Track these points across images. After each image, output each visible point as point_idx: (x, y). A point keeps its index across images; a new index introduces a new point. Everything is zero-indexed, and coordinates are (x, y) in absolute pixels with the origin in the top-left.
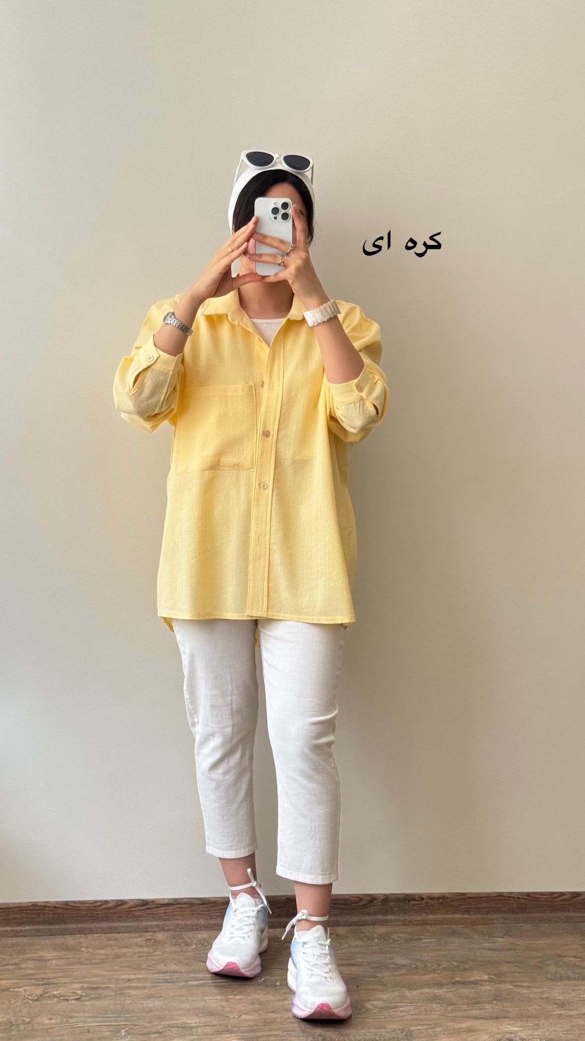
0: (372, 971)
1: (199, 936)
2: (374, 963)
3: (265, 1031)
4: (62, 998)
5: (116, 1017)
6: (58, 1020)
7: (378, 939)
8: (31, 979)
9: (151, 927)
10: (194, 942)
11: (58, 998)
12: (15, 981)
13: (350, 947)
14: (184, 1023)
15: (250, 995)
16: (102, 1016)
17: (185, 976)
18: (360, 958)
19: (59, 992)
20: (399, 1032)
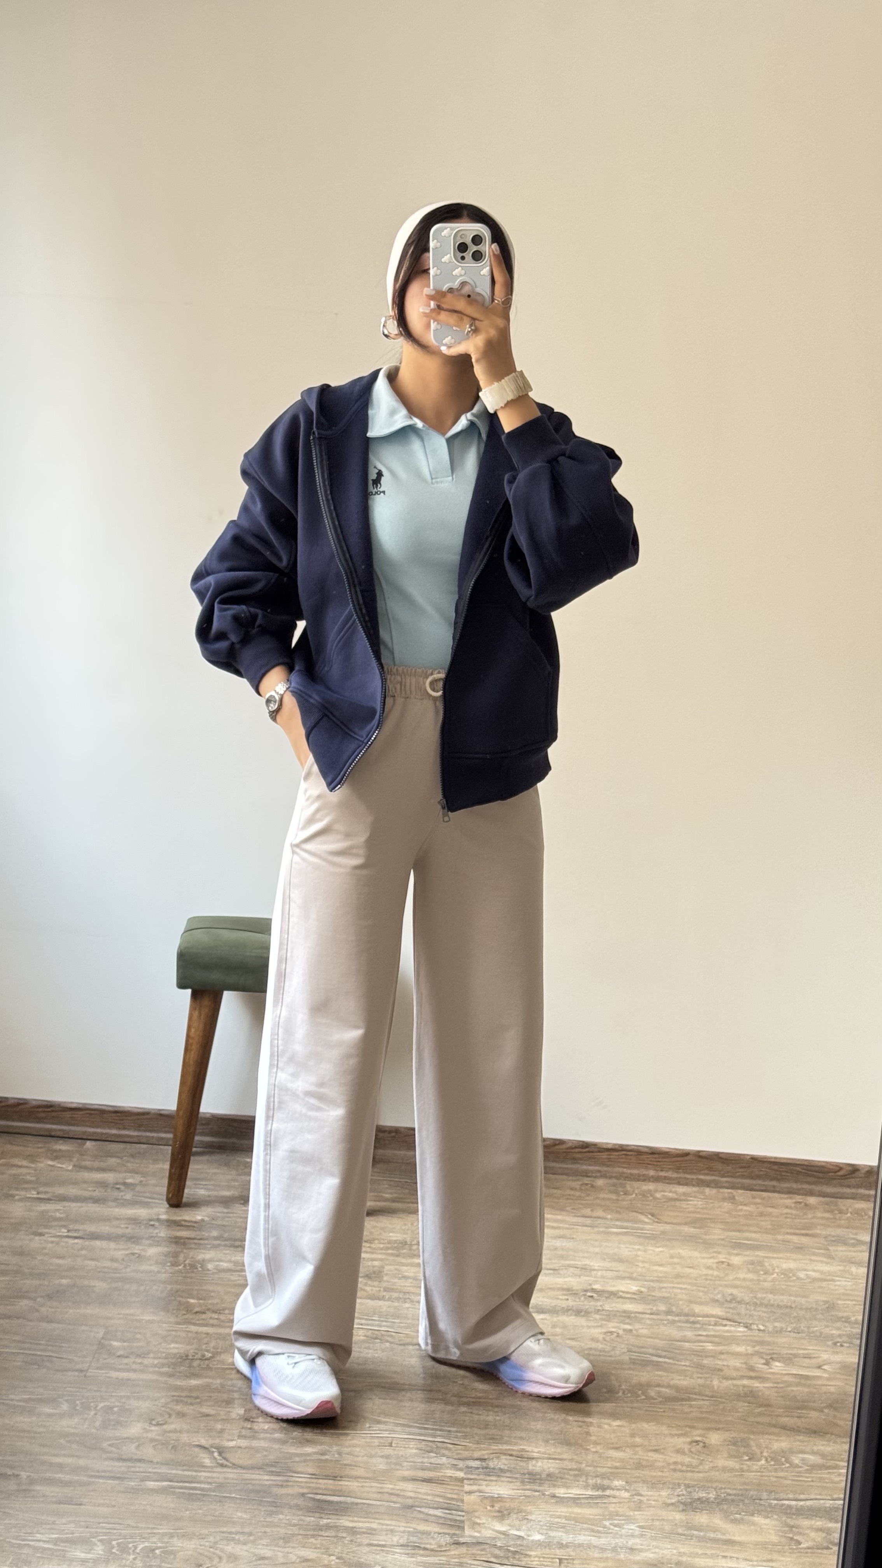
0: (826, 1243)
2: (834, 1236)
3: (673, 1282)
7: (851, 1213)
9: (592, 1171)
10: (636, 1192)
13: (814, 1217)
14: (586, 1265)
18: (820, 1229)
20: (822, 1303)
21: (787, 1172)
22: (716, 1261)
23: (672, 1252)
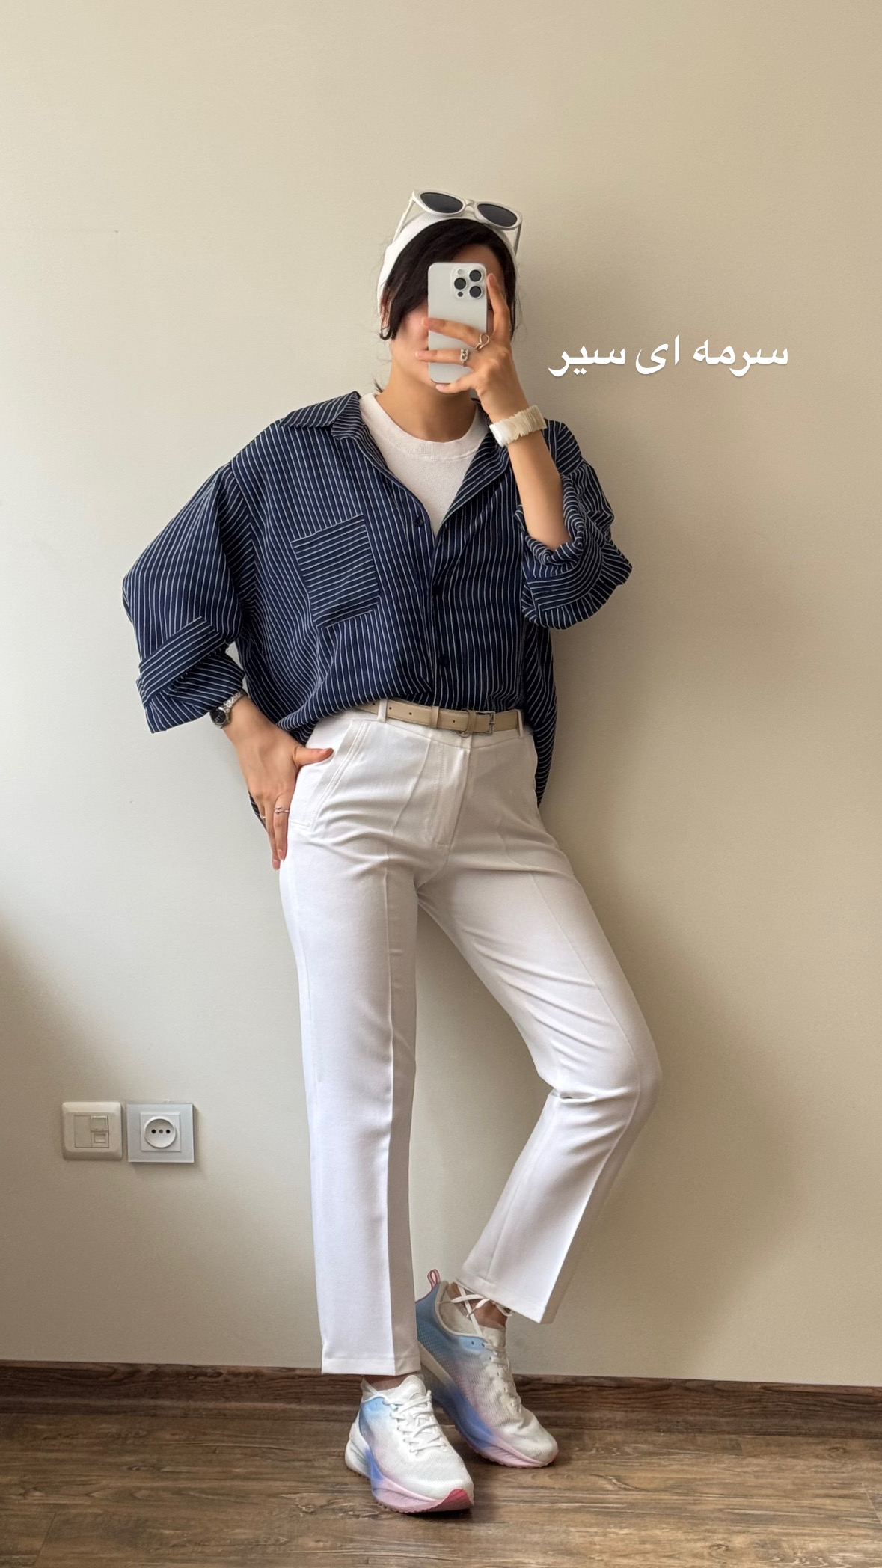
0: (873, 1507)
1: (610, 1439)
4: (351, 1513)
5: (419, 1546)
6: (328, 1544)
8: (318, 1483)
10: (597, 1445)
11: (346, 1512)
12: (293, 1484)
13: (857, 1469)
15: (644, 1530)
16: (398, 1542)
17: (555, 1494)
18: (866, 1487)
19: (351, 1504)
21: (815, 1405)
22: (708, 1544)
23: (643, 1533)
